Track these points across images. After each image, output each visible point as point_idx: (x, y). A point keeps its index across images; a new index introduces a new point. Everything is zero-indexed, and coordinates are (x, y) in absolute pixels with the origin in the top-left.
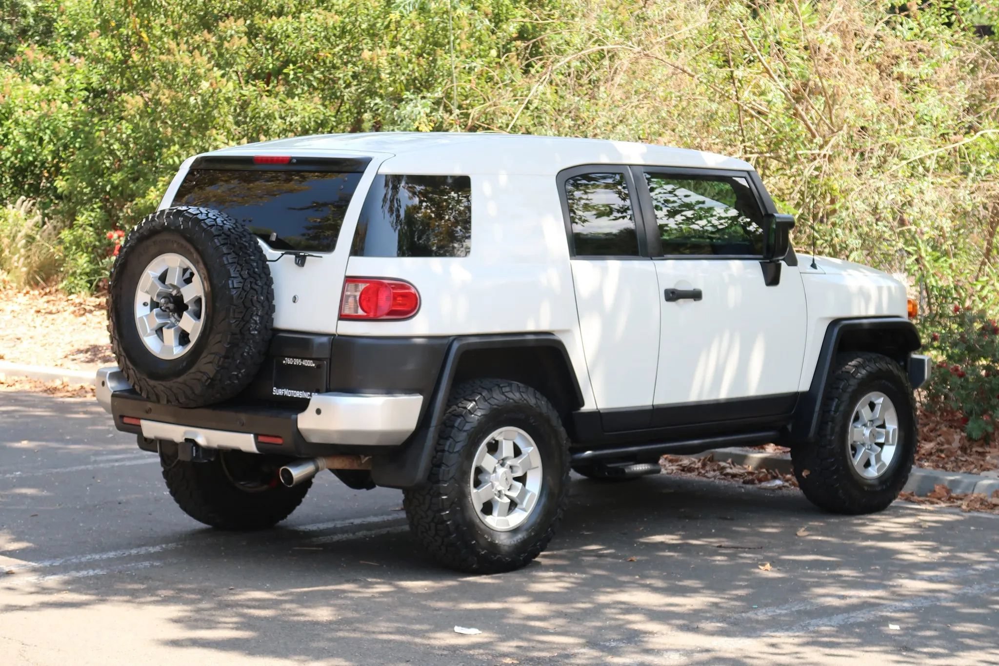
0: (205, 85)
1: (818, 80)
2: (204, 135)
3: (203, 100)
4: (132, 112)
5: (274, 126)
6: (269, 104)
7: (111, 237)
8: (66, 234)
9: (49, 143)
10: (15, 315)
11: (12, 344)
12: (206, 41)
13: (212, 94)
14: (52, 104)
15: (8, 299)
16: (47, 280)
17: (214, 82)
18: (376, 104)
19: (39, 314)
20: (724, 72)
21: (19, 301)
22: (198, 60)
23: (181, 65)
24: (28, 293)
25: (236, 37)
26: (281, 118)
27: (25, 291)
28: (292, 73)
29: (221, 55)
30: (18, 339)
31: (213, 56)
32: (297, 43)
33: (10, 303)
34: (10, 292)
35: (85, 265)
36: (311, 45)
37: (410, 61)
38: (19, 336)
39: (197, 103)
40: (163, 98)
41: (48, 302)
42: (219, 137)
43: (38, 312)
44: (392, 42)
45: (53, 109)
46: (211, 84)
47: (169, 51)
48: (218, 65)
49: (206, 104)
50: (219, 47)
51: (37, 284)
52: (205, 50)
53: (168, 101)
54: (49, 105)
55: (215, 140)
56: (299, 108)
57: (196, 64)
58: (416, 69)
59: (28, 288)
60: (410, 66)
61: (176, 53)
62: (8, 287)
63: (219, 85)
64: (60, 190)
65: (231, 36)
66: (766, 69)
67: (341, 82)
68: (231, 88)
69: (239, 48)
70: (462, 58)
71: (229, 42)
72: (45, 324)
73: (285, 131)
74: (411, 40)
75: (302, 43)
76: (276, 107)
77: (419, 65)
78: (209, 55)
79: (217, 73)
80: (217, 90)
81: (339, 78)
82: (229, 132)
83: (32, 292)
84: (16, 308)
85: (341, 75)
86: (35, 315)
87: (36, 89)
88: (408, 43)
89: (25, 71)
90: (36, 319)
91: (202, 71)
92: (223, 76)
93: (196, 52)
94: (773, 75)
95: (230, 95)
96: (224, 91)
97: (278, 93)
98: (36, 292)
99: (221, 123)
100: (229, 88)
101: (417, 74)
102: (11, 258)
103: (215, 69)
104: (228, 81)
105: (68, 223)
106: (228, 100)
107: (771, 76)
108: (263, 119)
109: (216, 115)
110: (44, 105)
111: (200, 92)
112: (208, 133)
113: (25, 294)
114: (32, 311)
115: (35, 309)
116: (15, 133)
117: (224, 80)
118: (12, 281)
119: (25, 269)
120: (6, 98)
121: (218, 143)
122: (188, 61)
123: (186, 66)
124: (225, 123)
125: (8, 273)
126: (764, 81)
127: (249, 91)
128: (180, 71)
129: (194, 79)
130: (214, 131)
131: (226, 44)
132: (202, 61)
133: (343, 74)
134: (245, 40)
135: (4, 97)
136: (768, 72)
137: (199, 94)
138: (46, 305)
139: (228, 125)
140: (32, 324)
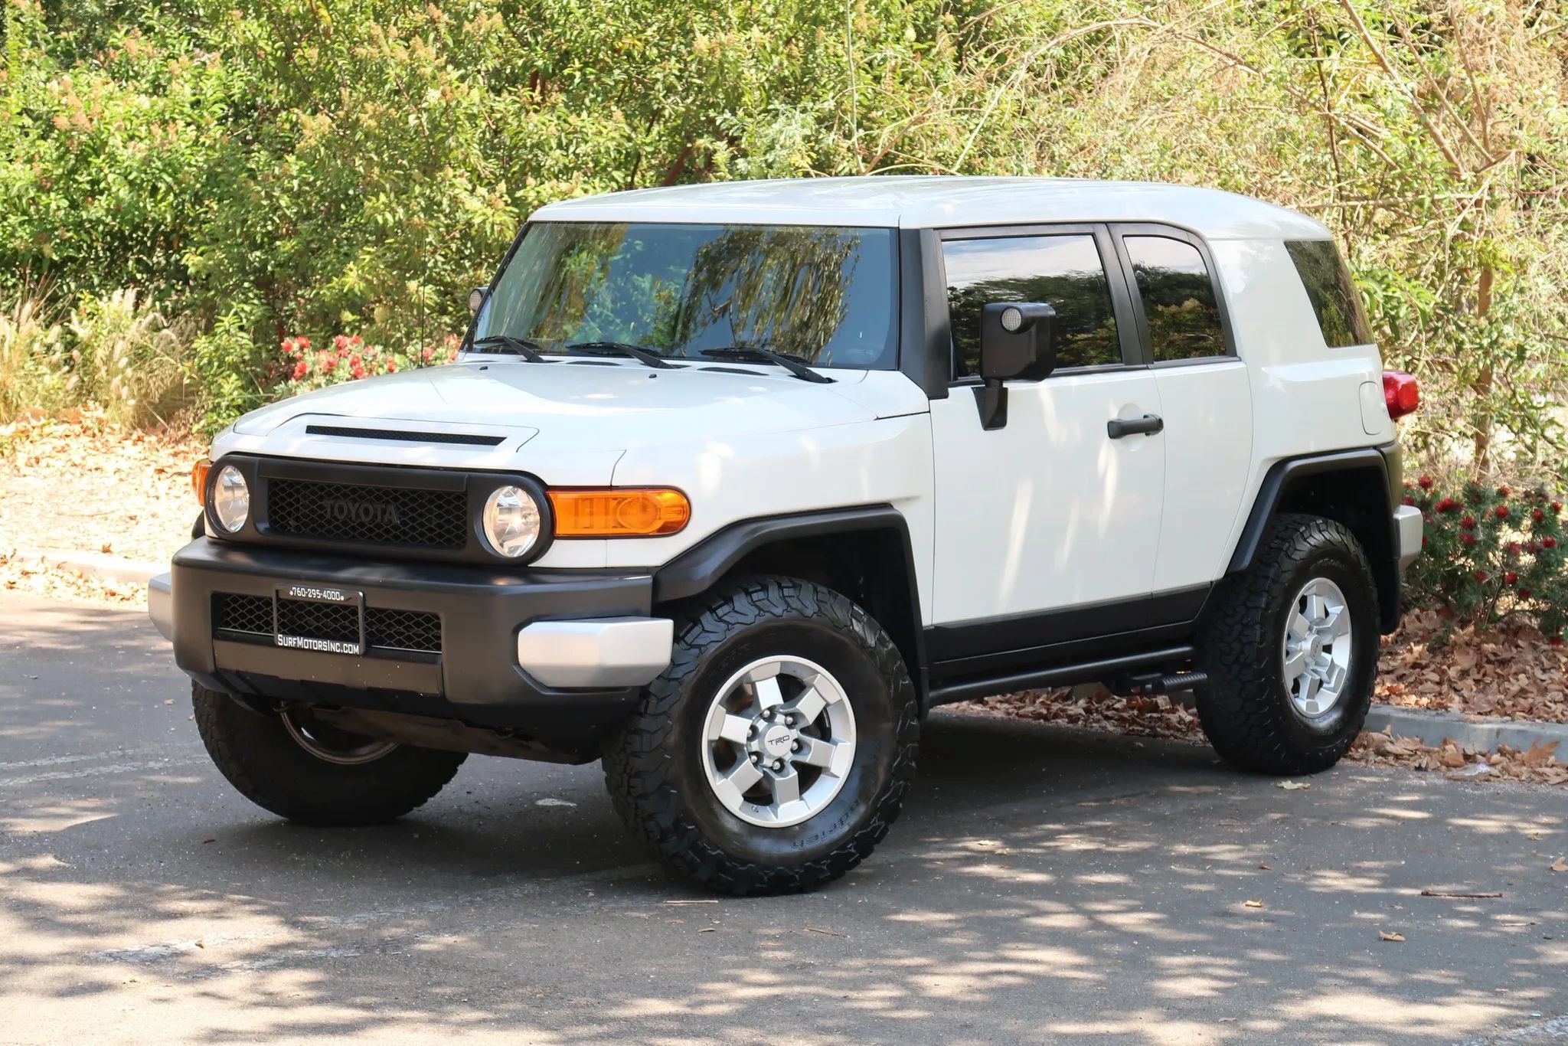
0: (433, 96)
1: (1464, 74)
2: (434, 178)
3: (431, 121)
4: (313, 142)
5: (550, 162)
6: (541, 125)
7: (289, 348)
8: (201, 344)
9: (167, 193)
10: (123, 476)
11: (122, 527)
12: (433, 21)
13: (446, 109)
14: (171, 128)
15: (109, 450)
16: (169, 418)
17: (448, 89)
18: (725, 120)
19: (163, 476)
20: (1306, 63)
21: (126, 453)
22: (421, 52)
23: (392, 62)
24: (140, 439)
25: (483, 12)
26: (560, 146)
27: (134, 437)
28: (578, 74)
29: (458, 43)
30: (131, 518)
31: (445, 46)
32: (584, 24)
33: (112, 456)
34: (112, 440)
35: (235, 393)
36: (609, 27)
37: (774, 51)
38: (132, 514)
39: (421, 124)
40: (363, 117)
41: (175, 455)
42: (456, 181)
43: (161, 471)
44: (743, 18)
45: (172, 137)
46: (444, 94)
47: (372, 40)
48: (453, 61)
49: (435, 127)
50: (455, 30)
51: (154, 424)
52: (432, 36)
53: (373, 123)
54: (164, 130)
55: (452, 185)
56: (590, 130)
57: (419, 59)
58: (786, 63)
59: (139, 432)
60: (776, 59)
61: (383, 42)
62: (107, 430)
63: (457, 94)
64: (191, 270)
65: (476, 12)
66: (1377, 55)
67: (659, 86)
68: (477, 100)
69: (489, 33)
70: (861, 44)
71: (471, 21)
72: (175, 492)
73: (566, 171)
74: (773, 16)
75: (592, 25)
76: (553, 129)
77: (790, 56)
78: (439, 45)
79: (453, 74)
80: (453, 104)
81: (657, 80)
82: (474, 170)
83: (146, 439)
84: (124, 465)
85: (659, 76)
86: (156, 477)
87: (144, 102)
88: (771, 21)
89: (122, 73)
90: (157, 484)
91: (428, 71)
92: (462, 79)
93: (417, 41)
94: (1390, 68)
95: (475, 110)
96: (465, 104)
97: (554, 107)
98: (153, 439)
99: (461, 157)
100: (474, 96)
101: (787, 73)
102: (109, 382)
103: (450, 67)
104: (470, 88)
105: (203, 324)
106: (471, 118)
107: (1386, 69)
108: (531, 151)
109: (453, 144)
110: (157, 131)
111: (424, 105)
112: (439, 175)
113: (135, 444)
114: (150, 471)
115: (154, 466)
116: (111, 178)
117: (464, 86)
118: (113, 419)
119: (132, 402)
120: (95, 122)
121: (457, 191)
122: (402, 54)
123: (401, 63)
124: (467, 156)
125: (106, 407)
126: (1372, 79)
127: (504, 104)
128: (391, 72)
129: (414, 87)
130: (450, 172)
131: (468, 27)
132: (427, 53)
133: (662, 73)
134: (498, 17)
135: (91, 120)
136: (1380, 61)
137: (426, 110)
138: (172, 460)
139: (473, 159)
140: (152, 492)
